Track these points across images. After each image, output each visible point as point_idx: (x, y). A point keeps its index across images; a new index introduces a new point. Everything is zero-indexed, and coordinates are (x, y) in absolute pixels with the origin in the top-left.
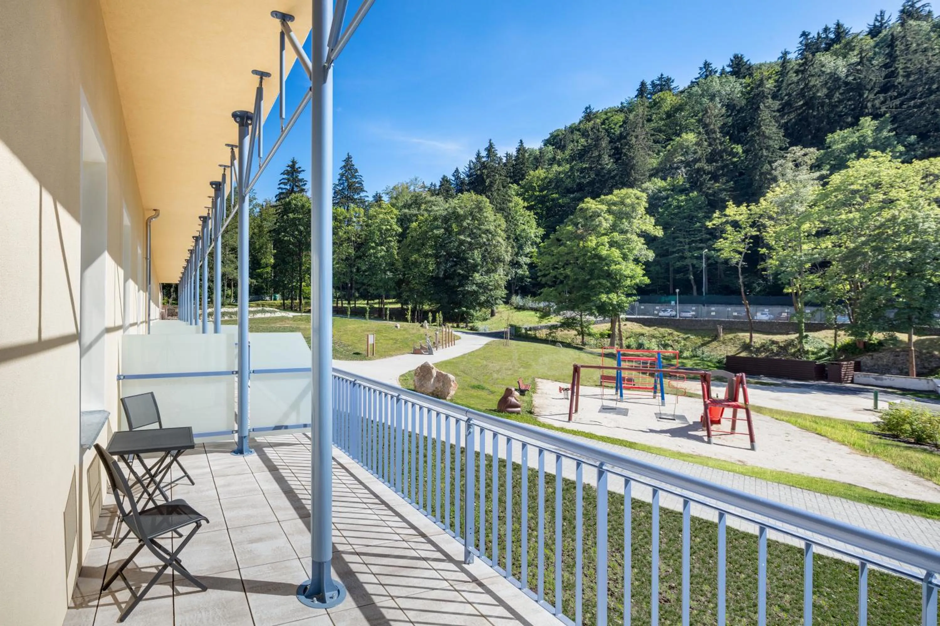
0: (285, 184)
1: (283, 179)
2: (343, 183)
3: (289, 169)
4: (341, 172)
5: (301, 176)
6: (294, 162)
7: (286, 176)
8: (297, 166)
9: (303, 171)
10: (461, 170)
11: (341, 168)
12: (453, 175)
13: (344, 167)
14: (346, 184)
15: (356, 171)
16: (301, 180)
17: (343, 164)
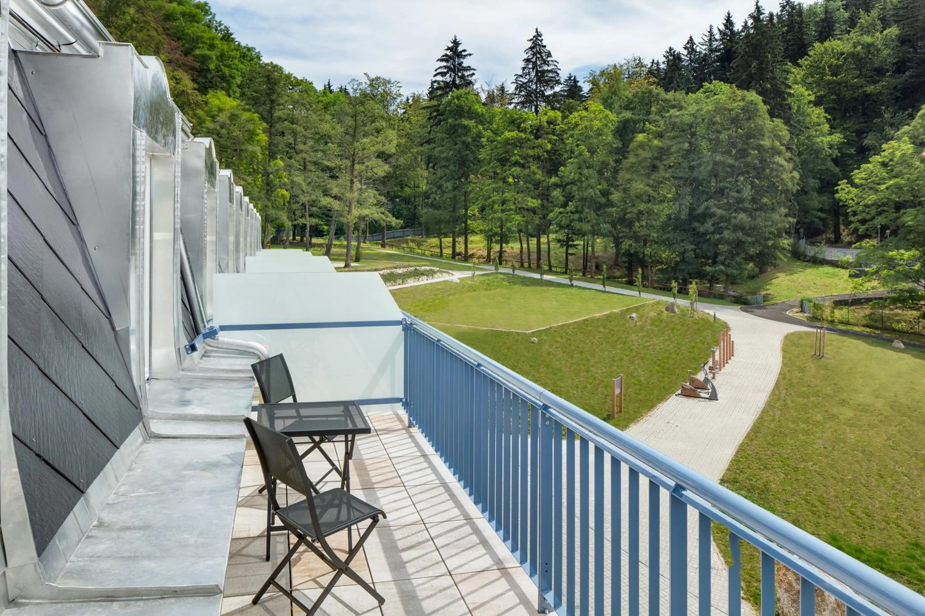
0: (443, 74)
1: (440, 67)
2: (529, 73)
3: (449, 53)
4: (526, 56)
5: (466, 62)
6: (456, 43)
7: (444, 64)
8: (460, 49)
9: (470, 55)
10: (697, 40)
11: (526, 51)
12: (686, 48)
13: (531, 48)
14: (533, 74)
15: (549, 55)
16: (468, 68)
17: (530, 44)
